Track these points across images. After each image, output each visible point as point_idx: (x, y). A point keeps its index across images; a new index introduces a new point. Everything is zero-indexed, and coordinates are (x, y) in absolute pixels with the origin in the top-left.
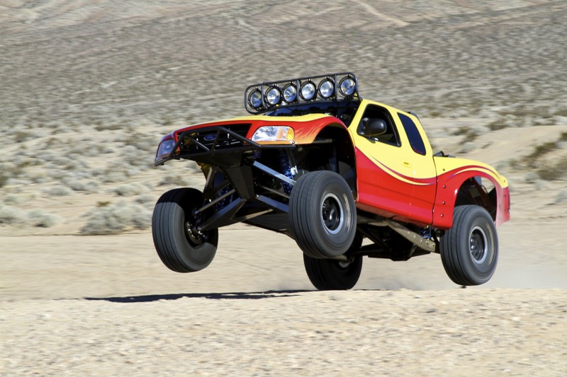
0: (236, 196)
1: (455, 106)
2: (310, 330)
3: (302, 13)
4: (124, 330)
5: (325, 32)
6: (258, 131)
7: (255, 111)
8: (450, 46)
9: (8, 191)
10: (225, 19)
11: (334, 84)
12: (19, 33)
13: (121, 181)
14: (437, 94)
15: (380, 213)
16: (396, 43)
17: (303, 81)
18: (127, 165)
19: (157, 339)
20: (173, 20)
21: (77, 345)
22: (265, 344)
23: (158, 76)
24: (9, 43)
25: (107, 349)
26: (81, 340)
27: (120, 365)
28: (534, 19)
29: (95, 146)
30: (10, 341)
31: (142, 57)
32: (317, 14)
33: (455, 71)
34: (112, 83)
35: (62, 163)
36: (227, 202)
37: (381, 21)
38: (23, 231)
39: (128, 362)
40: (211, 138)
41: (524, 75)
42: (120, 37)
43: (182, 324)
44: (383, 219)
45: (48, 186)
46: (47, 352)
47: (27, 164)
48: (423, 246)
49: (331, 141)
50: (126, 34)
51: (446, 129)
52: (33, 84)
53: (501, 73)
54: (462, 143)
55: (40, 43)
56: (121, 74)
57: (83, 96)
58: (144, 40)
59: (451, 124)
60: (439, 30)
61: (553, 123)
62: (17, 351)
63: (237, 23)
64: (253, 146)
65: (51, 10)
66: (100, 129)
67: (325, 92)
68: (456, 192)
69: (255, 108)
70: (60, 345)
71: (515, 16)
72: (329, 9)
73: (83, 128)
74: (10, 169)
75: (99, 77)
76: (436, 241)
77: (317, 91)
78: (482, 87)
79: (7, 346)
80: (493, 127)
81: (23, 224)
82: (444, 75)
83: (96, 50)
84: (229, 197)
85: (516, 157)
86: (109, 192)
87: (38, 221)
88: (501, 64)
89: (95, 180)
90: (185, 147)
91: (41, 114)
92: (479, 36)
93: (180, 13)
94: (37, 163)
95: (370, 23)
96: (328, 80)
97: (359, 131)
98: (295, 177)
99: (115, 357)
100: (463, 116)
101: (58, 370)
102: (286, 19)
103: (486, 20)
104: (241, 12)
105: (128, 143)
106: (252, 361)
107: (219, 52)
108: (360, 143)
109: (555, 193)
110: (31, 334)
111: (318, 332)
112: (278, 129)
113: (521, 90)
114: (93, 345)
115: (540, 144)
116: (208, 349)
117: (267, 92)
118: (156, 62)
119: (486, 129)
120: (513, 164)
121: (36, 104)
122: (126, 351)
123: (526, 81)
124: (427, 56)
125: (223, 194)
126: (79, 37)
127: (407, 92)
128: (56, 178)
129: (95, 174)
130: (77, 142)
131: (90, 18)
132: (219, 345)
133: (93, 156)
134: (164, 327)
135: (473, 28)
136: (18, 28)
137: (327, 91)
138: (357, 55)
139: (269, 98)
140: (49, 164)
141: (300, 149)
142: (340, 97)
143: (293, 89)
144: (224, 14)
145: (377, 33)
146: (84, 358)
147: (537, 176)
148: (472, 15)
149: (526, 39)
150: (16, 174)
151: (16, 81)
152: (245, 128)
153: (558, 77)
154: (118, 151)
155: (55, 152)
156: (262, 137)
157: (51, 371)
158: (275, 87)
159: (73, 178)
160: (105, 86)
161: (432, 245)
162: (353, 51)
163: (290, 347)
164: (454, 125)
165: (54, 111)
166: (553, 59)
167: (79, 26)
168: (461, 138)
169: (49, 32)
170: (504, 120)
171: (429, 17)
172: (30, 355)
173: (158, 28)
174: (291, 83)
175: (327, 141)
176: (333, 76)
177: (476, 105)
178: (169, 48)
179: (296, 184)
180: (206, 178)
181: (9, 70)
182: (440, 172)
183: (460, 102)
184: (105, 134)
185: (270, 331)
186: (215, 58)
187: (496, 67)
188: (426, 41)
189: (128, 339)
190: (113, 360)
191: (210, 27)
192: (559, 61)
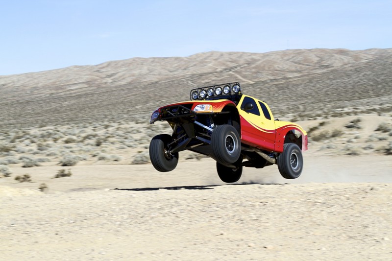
0: (187, 137)
2: (257, 202)
3: (213, 79)
4: (172, 202)
6: (196, 107)
8: (271, 91)
9: (102, 147)
10: (183, 81)
11: (230, 87)
12: (105, 87)
13: (146, 143)
15: (251, 145)
16: (250, 90)
17: (216, 87)
18: (148, 137)
19: (188, 206)
20: (163, 82)
21: (152, 209)
22: (238, 208)
23: (158, 103)
24: (101, 91)
25: (167, 210)
26: (154, 207)
27: (173, 218)
28: (303, 80)
29: (135, 130)
31: (151, 96)
33: (272, 100)
34: (140, 106)
35: (123, 137)
36: (182, 140)
37: (244, 82)
39: (177, 217)
40: (175, 110)
41: (300, 102)
42: (143, 89)
44: (253, 148)
45: (118, 145)
46: (140, 212)
47: (109, 137)
48: (270, 161)
50: (145, 87)
52: (110, 107)
53: (291, 101)
55: (112, 91)
56: (143, 103)
57: (129, 111)
58: (152, 90)
60: (266, 85)
61: (315, 119)
62: (126, 212)
63: (188, 83)
64: (194, 113)
65: (116, 79)
66: (137, 123)
67: (226, 91)
68: (284, 137)
69: (195, 99)
70: (145, 209)
71: (296, 79)
73: (130, 123)
74: (102, 139)
75: (135, 104)
76: (276, 159)
77: (222, 91)
78: (283, 107)
79: (121, 209)
81: (109, 160)
83: (134, 93)
84: (184, 137)
86: (142, 147)
87: (115, 159)
88: (290, 98)
89: (136, 143)
90: (164, 115)
91: (113, 118)
92: (281, 87)
93: (166, 79)
94: (113, 137)
96: (227, 86)
97: (242, 108)
98: (213, 128)
99: (171, 214)
101: (146, 220)
102: (207, 81)
103: (284, 81)
104: (190, 78)
105: (148, 128)
106: (234, 216)
107: (181, 94)
108: (242, 113)
109: (319, 147)
110: (130, 204)
111: (261, 203)
112: (205, 105)
113: (298, 108)
114: (160, 209)
115: (311, 127)
116: (213, 211)
117: (200, 92)
118: (157, 98)
121: (111, 114)
122: (176, 211)
123: (300, 104)
124: (262, 95)
125: (181, 136)
126: (127, 89)
128: (121, 142)
129: (136, 141)
130: (129, 128)
131: (132, 81)
132: (217, 209)
133: (135, 133)
134: (189, 200)
135: (279, 84)
136: (104, 85)
137: (227, 91)
139: (201, 95)
140: (118, 137)
141: (215, 116)
142: (232, 93)
143: (211, 90)
144: (183, 80)
146: (157, 215)
147: (311, 140)
148: (279, 79)
149: (300, 88)
150: (105, 141)
151: (104, 106)
152: (190, 106)
153: (312, 103)
154: (144, 132)
155: (120, 132)
156: (198, 109)
157: (143, 221)
158: (204, 90)
159: (127, 142)
160: (138, 107)
161: (274, 160)
163: (250, 209)
165: (118, 117)
166: (310, 96)
167: (127, 84)
169: (116, 87)
170: (296, 118)
171: (262, 80)
172: (132, 213)
173: (158, 85)
174: (210, 87)
175: (227, 112)
176: (230, 84)
177: (282, 113)
178: (162, 93)
179: (214, 131)
180: (173, 129)
181: (101, 102)
182: (277, 128)
184: (139, 125)
185: (238, 202)
186: (180, 96)
187: (288, 99)
188: (261, 89)
189: (175, 206)
191: (177, 84)
192: (313, 96)
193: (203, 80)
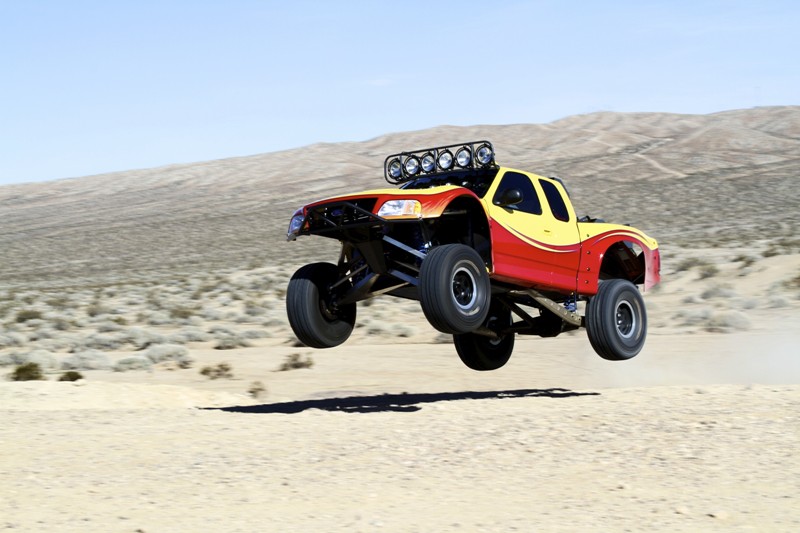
0: (369, 270)
1: (727, 240)
2: (693, 421)
4: (518, 420)
5: (618, 183)
6: (385, 205)
7: (394, 181)
8: (721, 193)
11: (470, 153)
14: (711, 231)
16: (678, 191)
17: (440, 151)
19: (551, 429)
21: (478, 435)
22: (654, 434)
25: (507, 438)
26: (480, 430)
27: (521, 453)
28: (789, 170)
30: (415, 430)
32: (613, 169)
33: (725, 212)
37: (665, 173)
38: (388, 341)
39: (529, 451)
41: (782, 216)
43: (571, 415)
46: (452, 441)
48: (568, 319)
49: (465, 212)
51: (726, 257)
53: (764, 214)
54: (741, 268)
59: (729, 253)
60: (712, 180)
62: (424, 440)
68: (601, 257)
69: (396, 178)
70: (463, 434)
71: (773, 168)
72: (623, 165)
77: (453, 161)
78: (748, 226)
79: (414, 435)
80: (767, 255)
81: (388, 334)
82: (716, 216)
85: (787, 278)
87: (400, 332)
88: (763, 207)
92: (743, 185)
95: (656, 175)
97: (495, 201)
99: (516, 446)
100: (740, 247)
101: (465, 458)
103: (748, 172)
106: (647, 450)
108: (495, 212)
110: (433, 423)
111: (703, 423)
112: (405, 202)
113: (779, 228)
114: (494, 434)
116: (602, 439)
119: (760, 257)
120: (785, 284)
122: (525, 440)
123: (782, 220)
124: (702, 201)
127: (687, 230)
132: (611, 435)
134: (553, 418)
135: (739, 178)
137: (464, 160)
138: (646, 201)
139: (408, 169)
142: (476, 166)
143: (430, 158)
145: (663, 184)
146: (488, 447)
148: (739, 168)
149: (782, 187)
156: (389, 211)
157: (458, 459)
162: (642, 197)
163: (679, 437)
164: (733, 254)
168: (740, 263)
170: (775, 249)
171: (704, 170)
172: (437, 443)
174: (429, 152)
175: (462, 212)
177: (745, 239)
179: (426, 258)
182: (583, 240)
183: (730, 237)
185: (655, 422)
187: (757, 209)
188: (702, 189)
189: (524, 429)
190: (514, 449)
193: (581, 170)
